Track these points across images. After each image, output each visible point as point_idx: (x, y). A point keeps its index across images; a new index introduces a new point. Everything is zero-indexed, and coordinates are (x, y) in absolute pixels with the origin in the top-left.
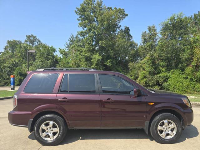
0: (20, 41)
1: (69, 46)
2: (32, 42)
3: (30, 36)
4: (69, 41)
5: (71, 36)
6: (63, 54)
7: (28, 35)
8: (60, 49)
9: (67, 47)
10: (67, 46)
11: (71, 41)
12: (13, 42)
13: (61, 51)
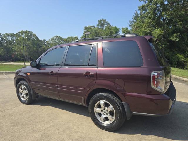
0: (94, 26)
1: (132, 24)
2: (102, 25)
3: (101, 20)
4: (133, 19)
5: (135, 13)
6: (126, 33)
7: (99, 20)
8: (122, 28)
9: (130, 26)
10: (130, 24)
11: (135, 19)
12: (88, 28)
13: (123, 30)
